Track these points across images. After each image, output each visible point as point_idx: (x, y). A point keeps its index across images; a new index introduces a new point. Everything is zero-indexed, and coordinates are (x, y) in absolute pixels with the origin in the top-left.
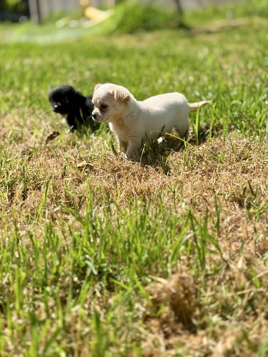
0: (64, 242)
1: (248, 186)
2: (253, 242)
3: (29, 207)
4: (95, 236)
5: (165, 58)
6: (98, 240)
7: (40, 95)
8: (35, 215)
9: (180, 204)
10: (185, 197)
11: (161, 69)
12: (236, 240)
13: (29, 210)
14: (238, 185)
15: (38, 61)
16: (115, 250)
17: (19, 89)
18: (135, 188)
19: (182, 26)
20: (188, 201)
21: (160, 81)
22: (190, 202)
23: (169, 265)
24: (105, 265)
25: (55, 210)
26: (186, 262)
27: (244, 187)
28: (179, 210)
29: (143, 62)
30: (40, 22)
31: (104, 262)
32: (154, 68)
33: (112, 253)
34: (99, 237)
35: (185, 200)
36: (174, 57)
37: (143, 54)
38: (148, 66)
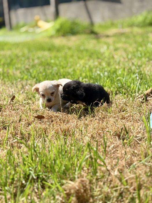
0: (18, 160)
1: (124, 127)
2: (124, 159)
4: (36, 156)
5: (82, 51)
6: (38, 159)
7: (9, 73)
8: (2, 144)
9: (85, 138)
10: (89, 133)
11: (79, 58)
12: (115, 158)
14: (118, 126)
16: (47, 165)
18: (61, 128)
19: (93, 32)
20: (90, 136)
21: (78, 65)
22: (91, 136)
23: (76, 173)
24: (41, 173)
25: (14, 141)
26: (87, 171)
27: (122, 127)
28: (85, 141)
31: (40, 172)
33: (45, 166)
34: (38, 157)
35: (89, 135)
37: (70, 48)
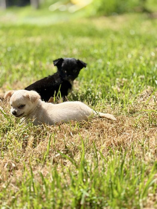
0: (65, 181)
3: (38, 154)
5: (132, 37)
6: (89, 180)
7: (41, 67)
8: (42, 160)
9: (147, 154)
10: (151, 148)
11: (130, 47)
13: (38, 155)
15: (38, 40)
16: (102, 188)
17: (27, 62)
18: (114, 140)
19: (145, 11)
20: (153, 151)
21: (129, 56)
22: (154, 152)
23: (141, 200)
24: (95, 198)
25: (57, 155)
26: (153, 198)
28: (147, 158)
29: (117, 40)
30: (39, 7)
31: (94, 196)
32: (124, 46)
33: (99, 190)
34: (89, 177)
35: (151, 150)
36: (140, 36)
37: (116, 33)
38: (120, 45)
